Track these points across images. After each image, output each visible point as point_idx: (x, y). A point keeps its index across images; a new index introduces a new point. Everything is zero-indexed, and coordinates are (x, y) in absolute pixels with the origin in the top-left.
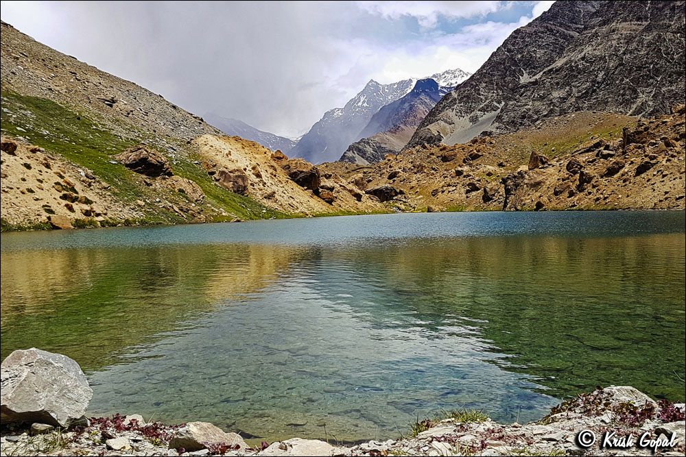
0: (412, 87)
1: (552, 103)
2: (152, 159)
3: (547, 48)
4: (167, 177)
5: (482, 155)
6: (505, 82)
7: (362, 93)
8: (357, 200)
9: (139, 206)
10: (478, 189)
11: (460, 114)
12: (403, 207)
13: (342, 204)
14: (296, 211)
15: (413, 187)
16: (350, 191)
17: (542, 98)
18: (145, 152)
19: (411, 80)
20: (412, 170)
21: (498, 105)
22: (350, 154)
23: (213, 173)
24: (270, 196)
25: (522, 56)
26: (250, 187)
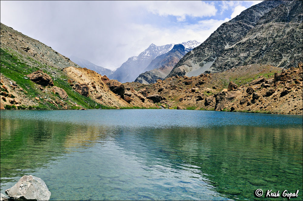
0: (172, 48)
1: (240, 59)
2: (44, 78)
3: (239, 33)
4: (51, 86)
5: (205, 83)
6: (217, 47)
7: (148, 49)
8: (142, 102)
9: (36, 100)
10: (202, 99)
11: (195, 62)
12: (165, 106)
13: (135, 103)
14: (112, 106)
15: (170, 96)
16: (139, 97)
17: (235, 56)
18: (41, 74)
19: (171, 45)
20: (170, 88)
21: (213, 59)
22: (140, 79)
23: (73, 85)
24: (100, 98)
25: (226, 36)
26: (90, 93)
